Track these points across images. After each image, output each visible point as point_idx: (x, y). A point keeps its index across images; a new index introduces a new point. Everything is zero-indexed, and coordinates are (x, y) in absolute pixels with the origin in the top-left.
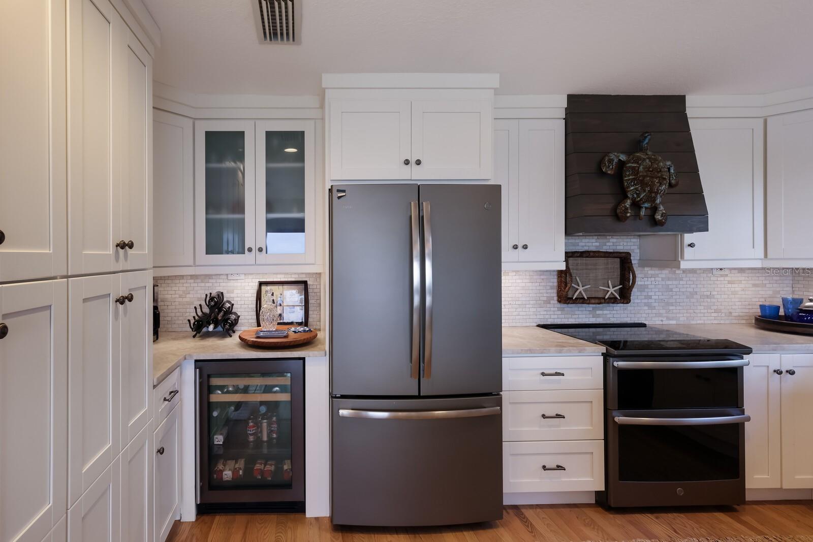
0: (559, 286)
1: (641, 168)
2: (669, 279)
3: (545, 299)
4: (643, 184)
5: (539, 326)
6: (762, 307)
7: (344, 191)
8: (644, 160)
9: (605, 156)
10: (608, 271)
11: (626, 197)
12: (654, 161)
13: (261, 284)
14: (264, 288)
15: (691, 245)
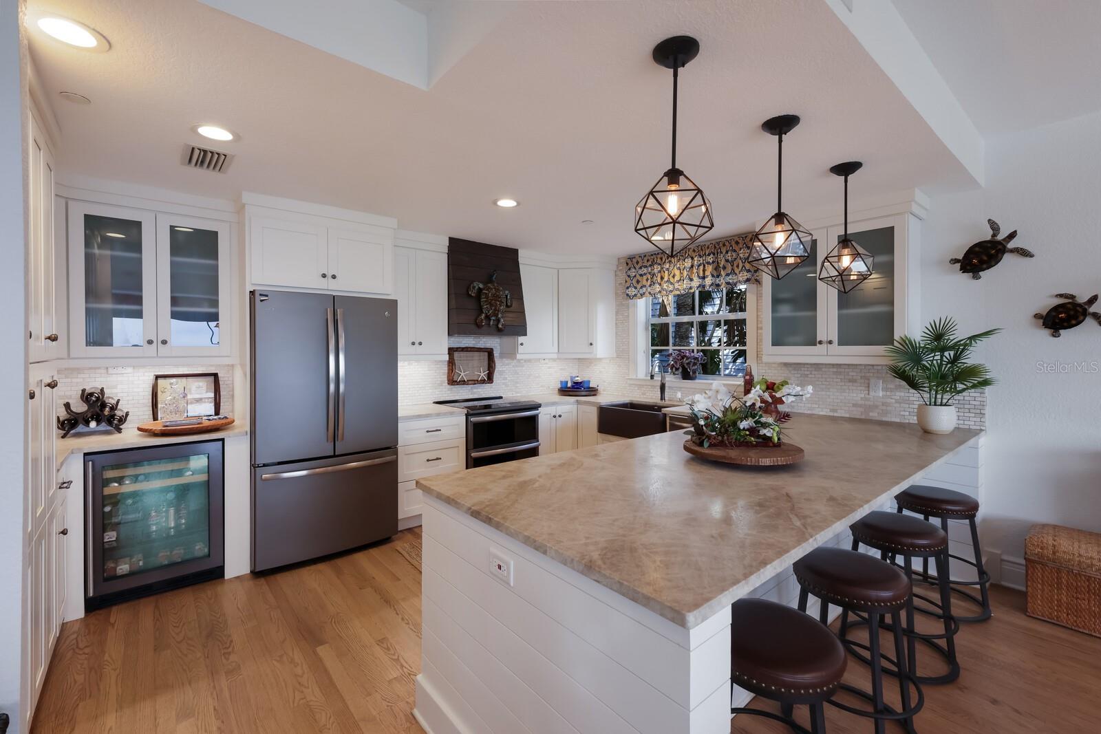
0: (448, 373)
1: (490, 295)
2: (517, 366)
3: (439, 382)
4: (491, 305)
5: (434, 403)
6: (561, 382)
7: (267, 296)
8: (492, 289)
9: (470, 286)
10: (479, 362)
11: (483, 312)
12: (497, 290)
13: (157, 377)
14: (160, 381)
15: (522, 344)
